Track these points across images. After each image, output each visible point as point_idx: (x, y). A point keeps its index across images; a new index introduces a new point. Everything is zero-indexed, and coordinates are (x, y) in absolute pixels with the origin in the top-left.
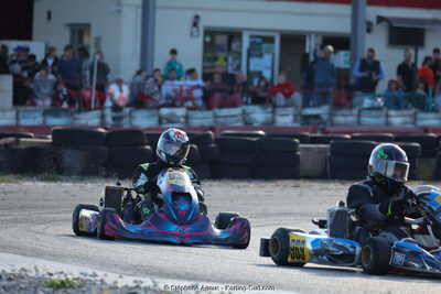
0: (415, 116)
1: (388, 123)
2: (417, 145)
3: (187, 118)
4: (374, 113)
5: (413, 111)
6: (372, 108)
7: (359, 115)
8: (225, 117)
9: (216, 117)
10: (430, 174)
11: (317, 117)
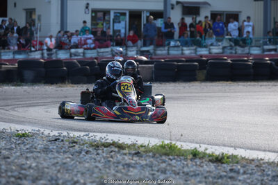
0: (196, 50)
1: (182, 54)
2: (197, 64)
3: (84, 53)
4: (176, 49)
5: (195, 47)
6: (175, 46)
7: (168, 50)
8: (103, 52)
9: (98, 52)
10: (204, 78)
11: (148, 51)
